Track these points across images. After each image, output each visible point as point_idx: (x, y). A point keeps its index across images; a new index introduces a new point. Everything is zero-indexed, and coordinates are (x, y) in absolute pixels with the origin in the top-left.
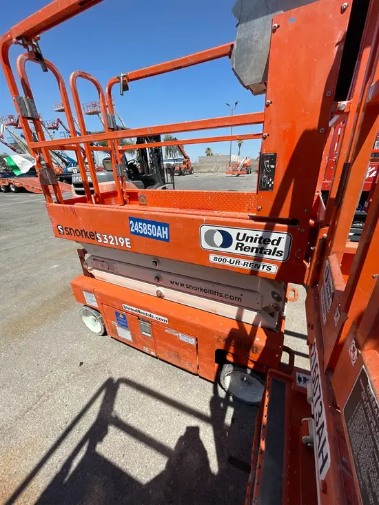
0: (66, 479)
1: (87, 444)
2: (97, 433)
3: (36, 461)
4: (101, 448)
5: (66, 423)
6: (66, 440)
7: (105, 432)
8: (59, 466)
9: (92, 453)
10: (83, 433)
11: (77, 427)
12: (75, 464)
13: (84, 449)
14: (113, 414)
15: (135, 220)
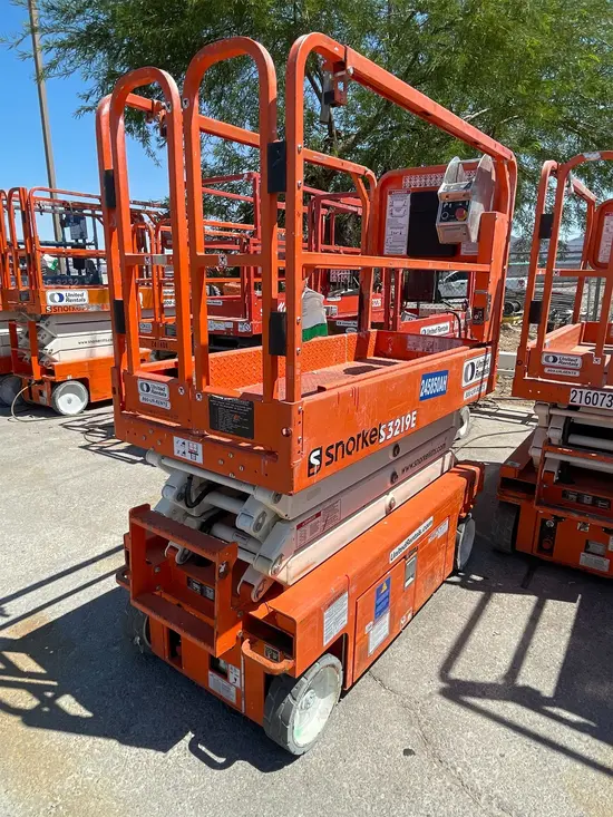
0: (592, 724)
1: (549, 709)
2: (531, 699)
3: (592, 774)
4: (548, 689)
5: (529, 746)
6: (553, 738)
7: (526, 688)
8: (585, 737)
9: (557, 699)
10: (537, 717)
11: (531, 728)
12: (575, 718)
13: (555, 710)
14: (501, 683)
15: (426, 377)
